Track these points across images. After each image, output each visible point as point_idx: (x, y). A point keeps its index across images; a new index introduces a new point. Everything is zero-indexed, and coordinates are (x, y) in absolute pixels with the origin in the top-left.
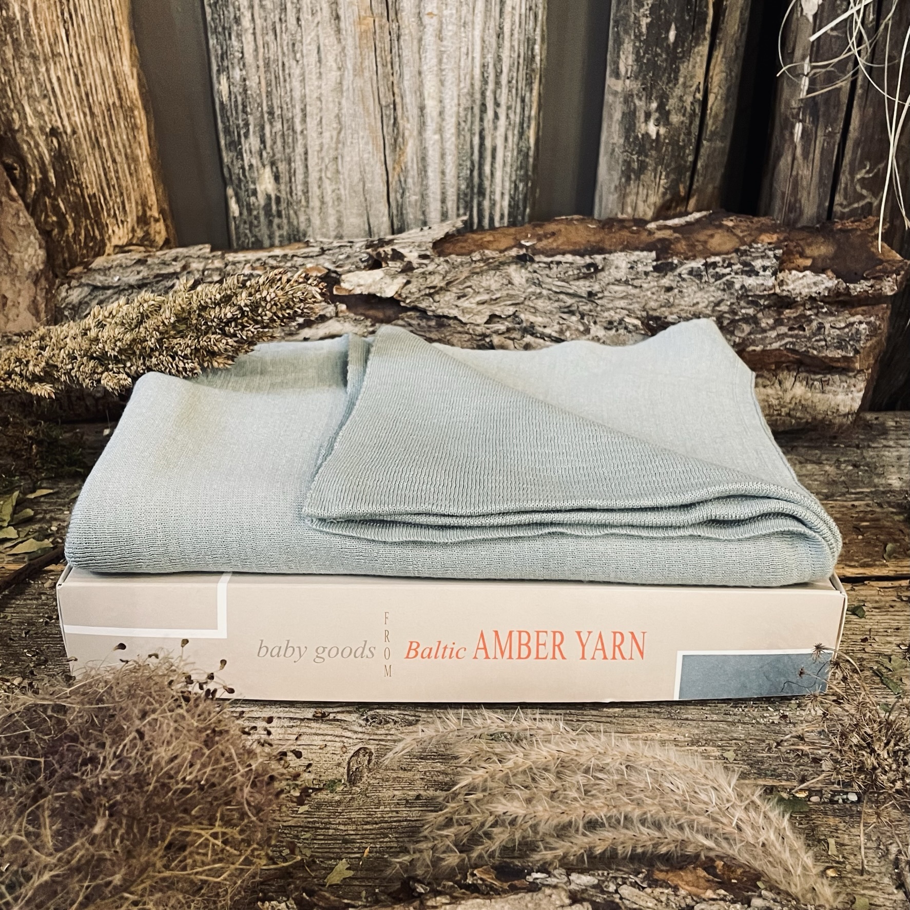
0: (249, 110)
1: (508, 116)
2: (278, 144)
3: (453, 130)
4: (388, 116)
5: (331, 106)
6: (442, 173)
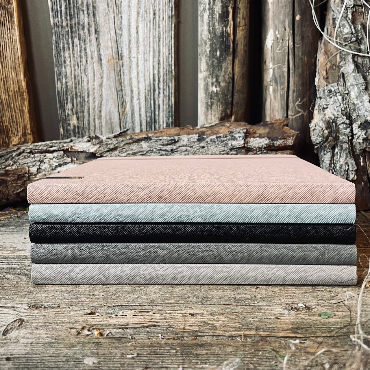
0: (68, 94)
1: (164, 93)
2: (79, 106)
3: (144, 99)
4: (120, 95)
5: (98, 91)
6: (140, 115)
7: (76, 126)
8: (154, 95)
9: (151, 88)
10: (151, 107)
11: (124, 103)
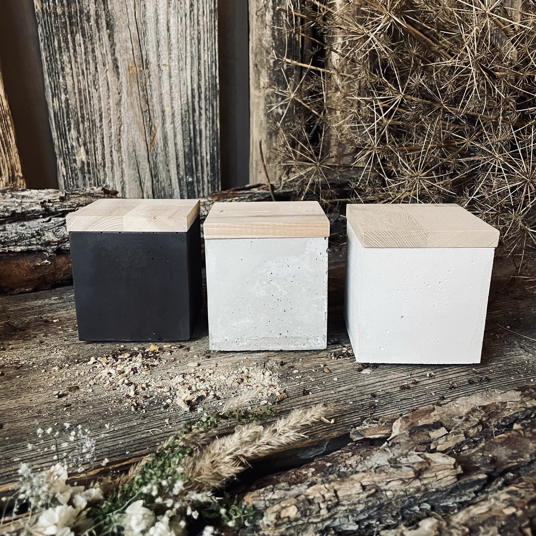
0: (70, 116)
1: (206, 114)
2: (88, 134)
3: (180, 122)
4: (146, 116)
5: (116, 112)
6: (176, 144)
7: (86, 162)
8: (194, 116)
9: (188, 107)
10: (190, 133)
11: (153, 128)
